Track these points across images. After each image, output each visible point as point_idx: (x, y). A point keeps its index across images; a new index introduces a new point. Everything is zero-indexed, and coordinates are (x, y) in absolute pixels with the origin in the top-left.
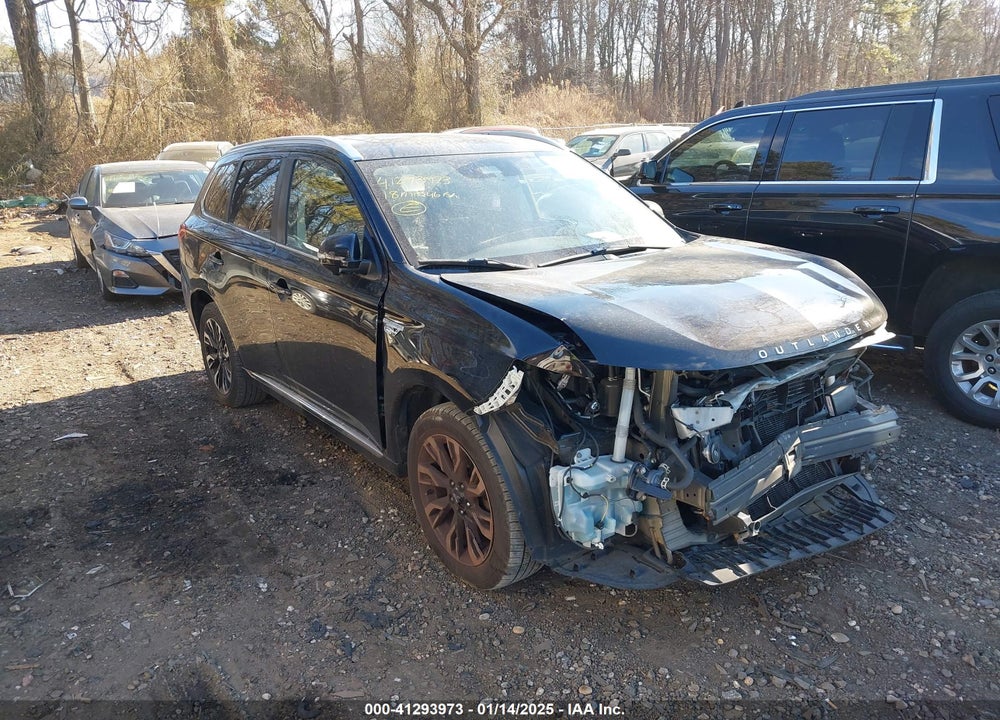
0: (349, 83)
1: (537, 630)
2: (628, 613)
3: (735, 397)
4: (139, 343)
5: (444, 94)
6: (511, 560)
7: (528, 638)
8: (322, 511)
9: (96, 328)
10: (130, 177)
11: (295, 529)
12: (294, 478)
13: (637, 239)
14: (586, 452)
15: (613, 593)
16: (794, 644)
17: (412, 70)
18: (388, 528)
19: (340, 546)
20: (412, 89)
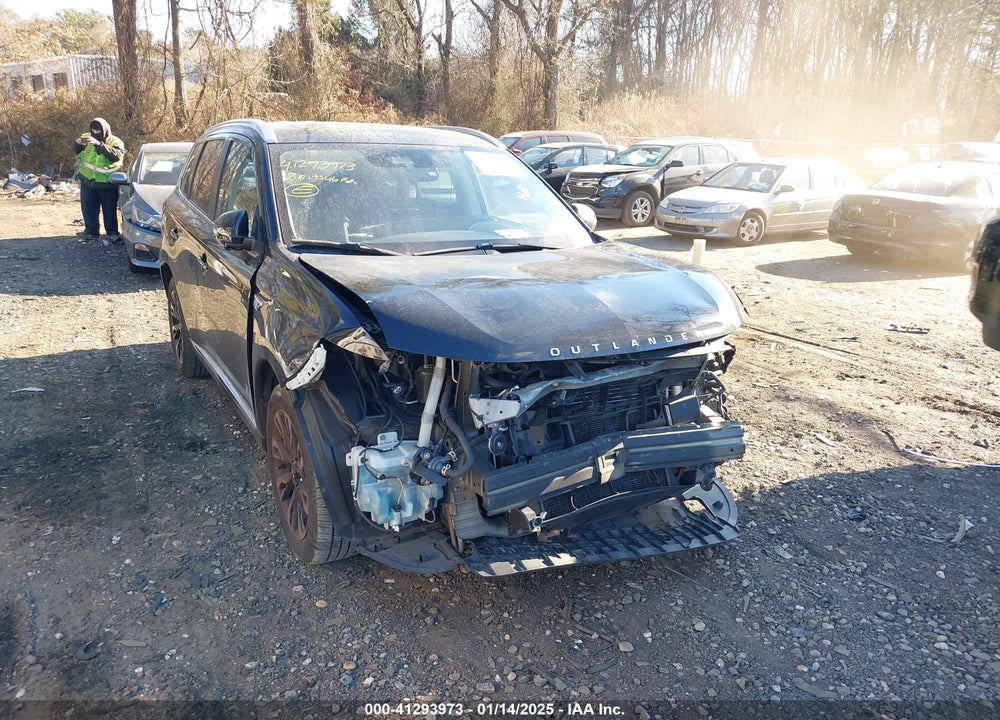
0: (435, 82)
1: (339, 606)
2: (436, 599)
3: (527, 392)
4: (138, 312)
5: (520, 98)
6: (319, 536)
7: (328, 612)
8: (209, 478)
9: (109, 296)
10: (172, 157)
11: (175, 492)
12: (203, 445)
13: (537, 239)
14: (392, 436)
15: (431, 580)
16: (576, 647)
17: (493, 73)
18: (259, 499)
19: (206, 510)
20: (492, 90)
